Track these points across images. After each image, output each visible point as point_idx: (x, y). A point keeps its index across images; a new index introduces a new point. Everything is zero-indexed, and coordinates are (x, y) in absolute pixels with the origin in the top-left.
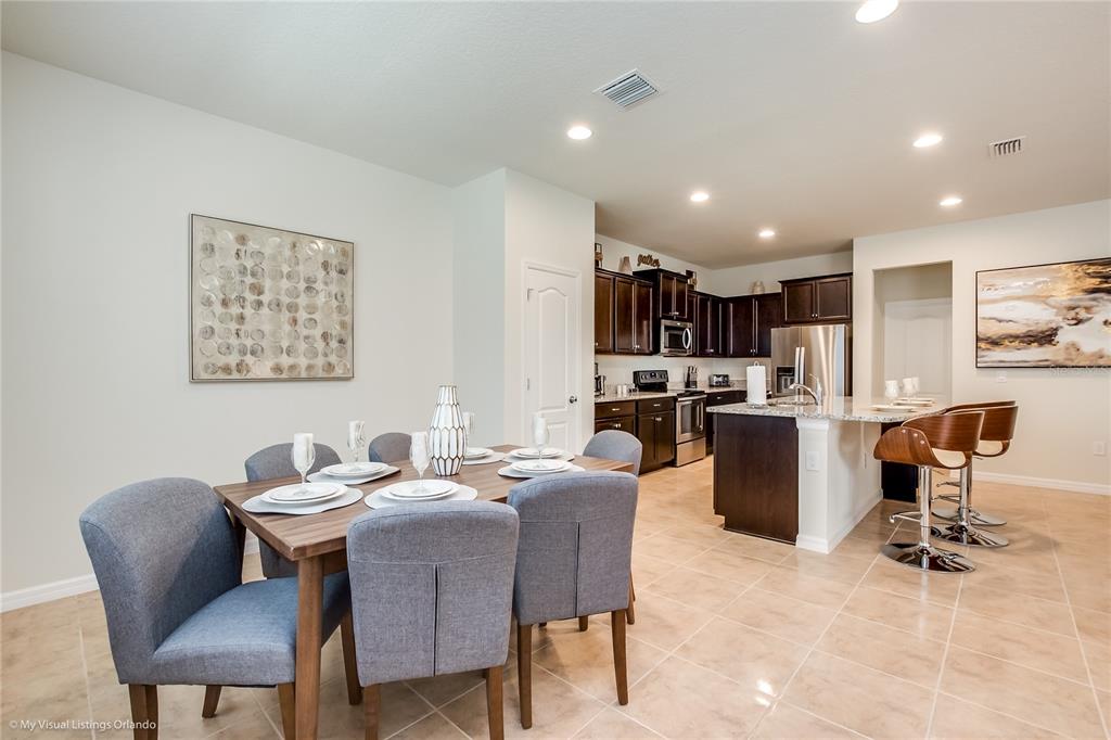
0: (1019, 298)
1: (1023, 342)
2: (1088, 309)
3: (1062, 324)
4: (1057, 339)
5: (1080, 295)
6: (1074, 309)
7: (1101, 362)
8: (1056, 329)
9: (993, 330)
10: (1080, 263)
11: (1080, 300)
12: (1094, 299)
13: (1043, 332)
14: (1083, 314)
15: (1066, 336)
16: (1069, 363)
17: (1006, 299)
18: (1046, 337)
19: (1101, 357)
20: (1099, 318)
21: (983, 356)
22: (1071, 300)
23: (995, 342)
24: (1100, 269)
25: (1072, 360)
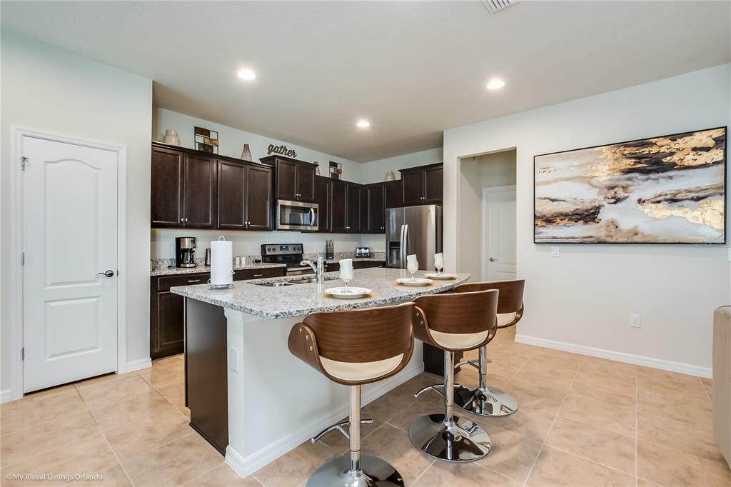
0: (568, 179)
1: (571, 220)
2: (624, 188)
3: (604, 203)
4: (599, 216)
5: (618, 175)
6: (613, 188)
7: (636, 239)
8: (599, 208)
9: (547, 209)
10: (618, 145)
11: (618, 180)
12: (630, 179)
13: (587, 211)
14: (621, 194)
15: (607, 214)
16: (609, 240)
17: (557, 180)
18: (589, 216)
19: (636, 234)
20: (634, 197)
21: (540, 233)
22: (610, 180)
23: (549, 220)
24: (634, 150)
25: (611, 236)
